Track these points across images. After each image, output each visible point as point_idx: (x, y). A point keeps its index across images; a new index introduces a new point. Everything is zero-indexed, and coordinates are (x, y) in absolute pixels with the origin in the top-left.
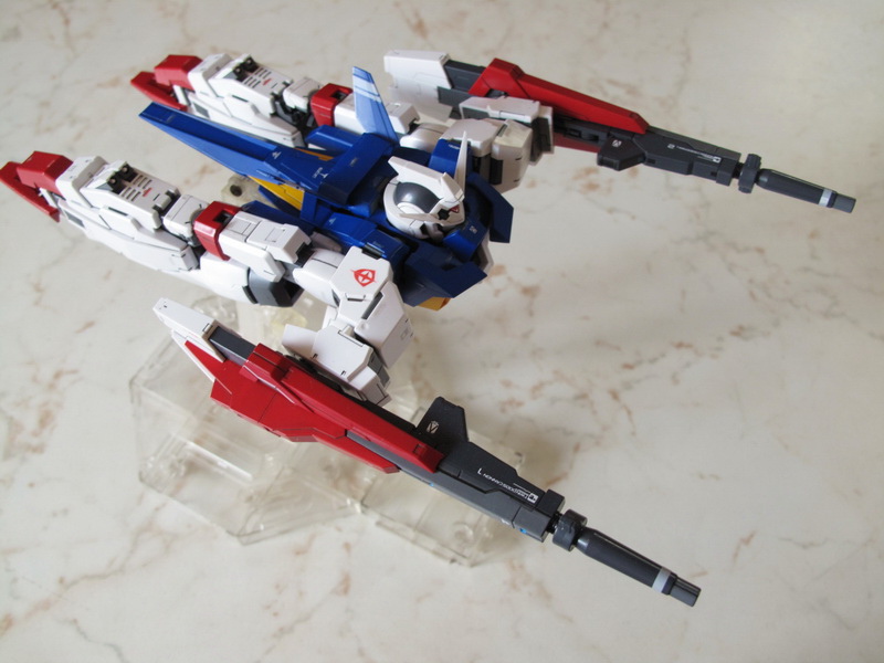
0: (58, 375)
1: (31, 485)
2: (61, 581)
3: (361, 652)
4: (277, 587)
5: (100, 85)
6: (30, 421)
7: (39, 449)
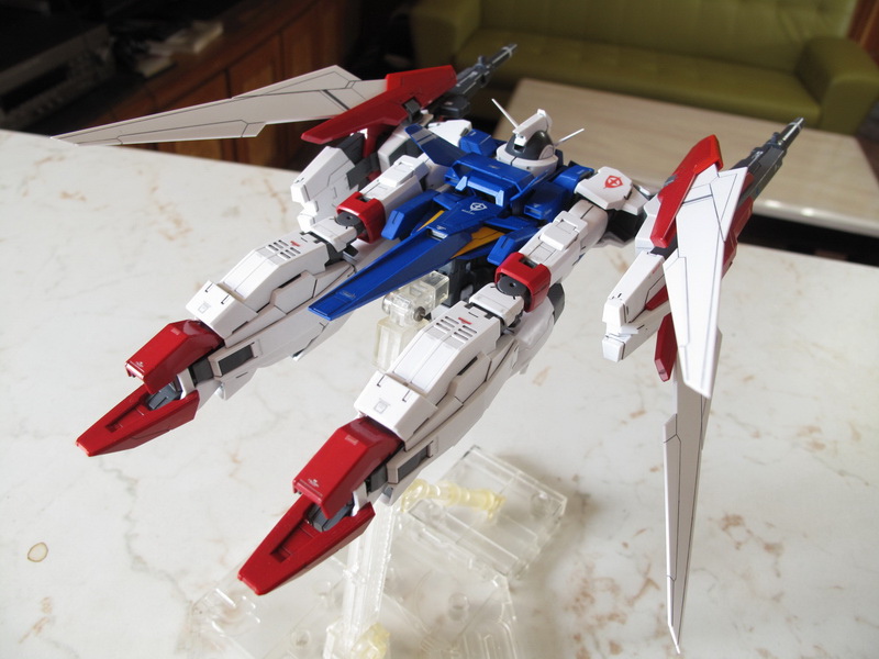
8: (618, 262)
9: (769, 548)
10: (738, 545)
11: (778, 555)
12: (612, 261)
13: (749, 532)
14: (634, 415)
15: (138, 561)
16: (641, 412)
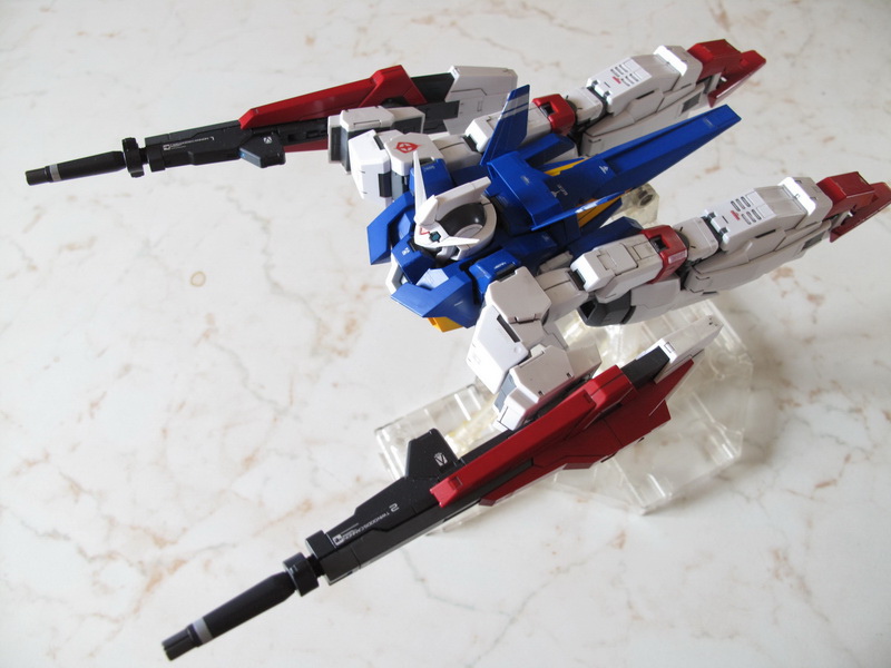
0: (364, 288)
1: (335, 385)
2: (358, 479)
3: (630, 606)
4: (558, 528)
5: (414, 21)
6: (338, 326)
7: (343, 353)
8: (718, 12)
9: (812, 298)
10: (784, 294)
11: (818, 304)
12: (712, 10)
13: (796, 283)
14: (708, 171)
15: (276, 286)
16: (716, 168)
